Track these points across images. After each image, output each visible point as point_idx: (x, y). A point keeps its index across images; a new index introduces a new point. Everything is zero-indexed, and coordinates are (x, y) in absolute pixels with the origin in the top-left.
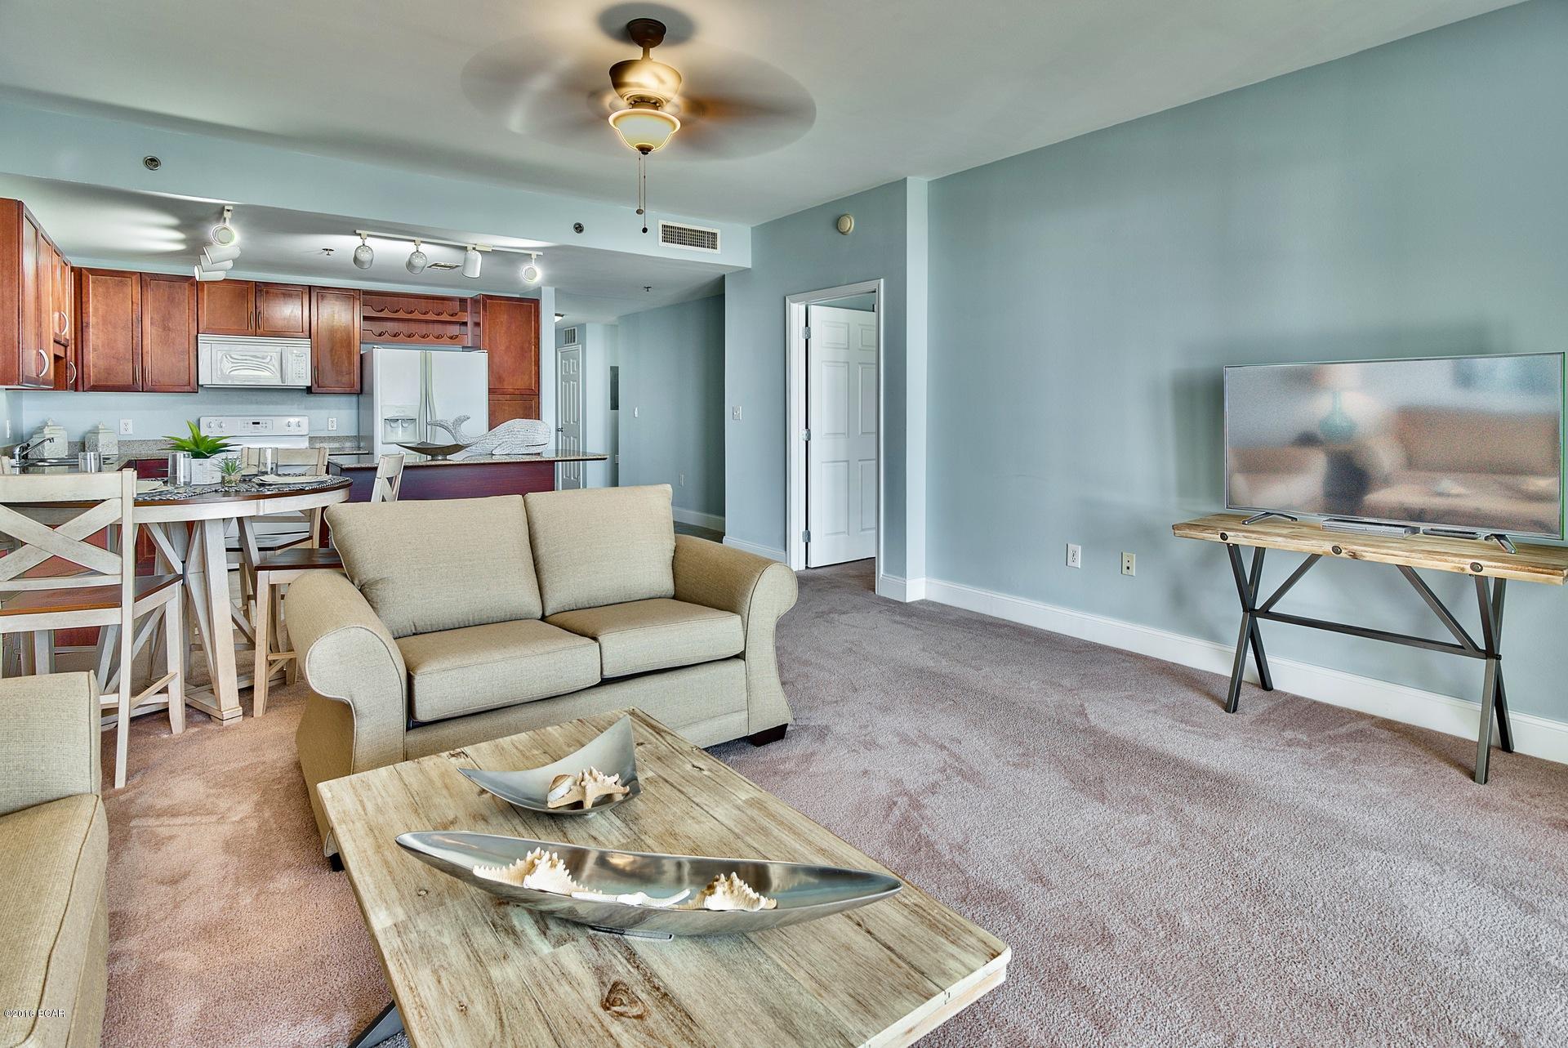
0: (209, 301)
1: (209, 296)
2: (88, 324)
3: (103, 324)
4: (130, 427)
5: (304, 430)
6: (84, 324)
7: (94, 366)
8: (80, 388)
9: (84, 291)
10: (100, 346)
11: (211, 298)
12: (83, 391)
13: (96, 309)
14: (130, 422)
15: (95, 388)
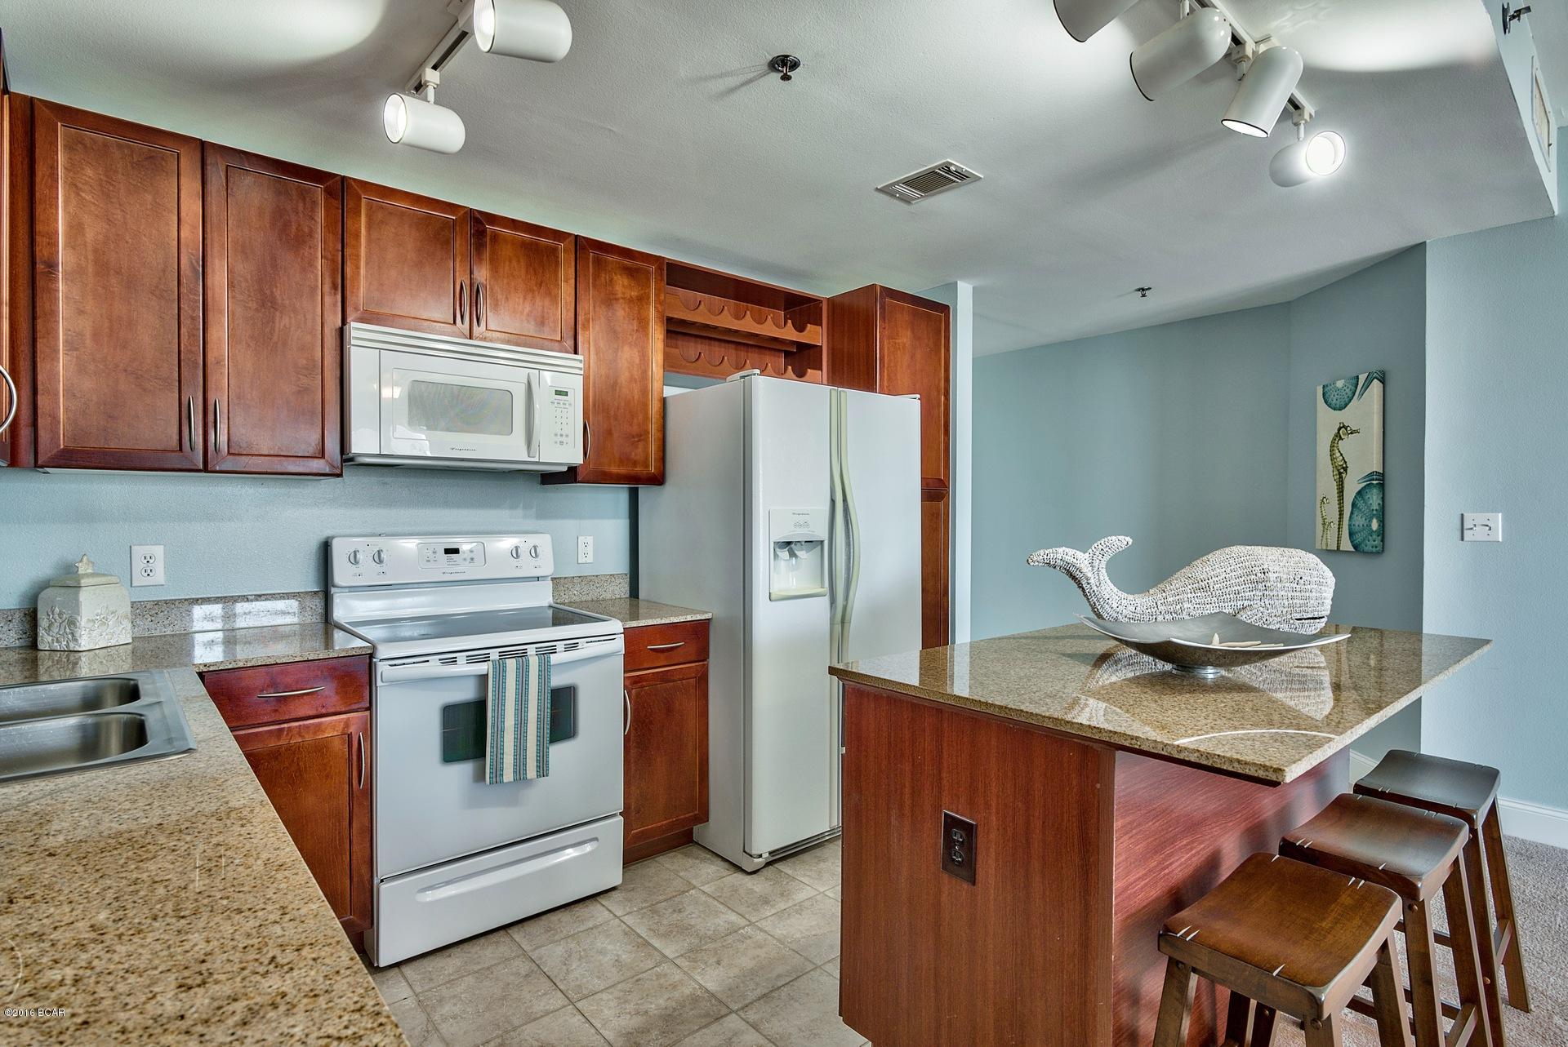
0: (369, 241)
1: (369, 228)
2: (52, 266)
3: (97, 274)
4: (159, 567)
5: (546, 567)
6: (40, 267)
7: (70, 393)
8: (26, 454)
9: (41, 170)
10: (88, 335)
11: (375, 235)
12: (36, 465)
13: (75, 228)
14: (158, 551)
15: (74, 458)
